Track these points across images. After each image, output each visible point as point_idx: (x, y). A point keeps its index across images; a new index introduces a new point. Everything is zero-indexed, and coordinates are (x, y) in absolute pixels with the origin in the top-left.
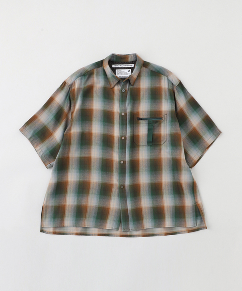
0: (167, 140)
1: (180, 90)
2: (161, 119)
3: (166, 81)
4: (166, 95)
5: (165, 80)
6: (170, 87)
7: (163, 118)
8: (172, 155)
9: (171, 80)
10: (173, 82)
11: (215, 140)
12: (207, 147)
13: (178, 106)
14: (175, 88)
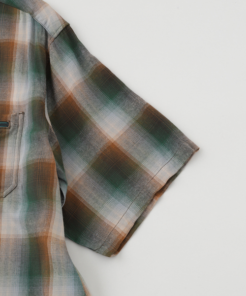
0: (20, 185)
1: (64, 45)
2: (7, 124)
3: (29, 24)
4: (23, 61)
5: (25, 21)
6: (36, 40)
7: (12, 124)
8: (28, 227)
9: (43, 23)
10: (46, 27)
11: (180, 171)
12: (154, 191)
13: (57, 89)
14: (49, 41)
